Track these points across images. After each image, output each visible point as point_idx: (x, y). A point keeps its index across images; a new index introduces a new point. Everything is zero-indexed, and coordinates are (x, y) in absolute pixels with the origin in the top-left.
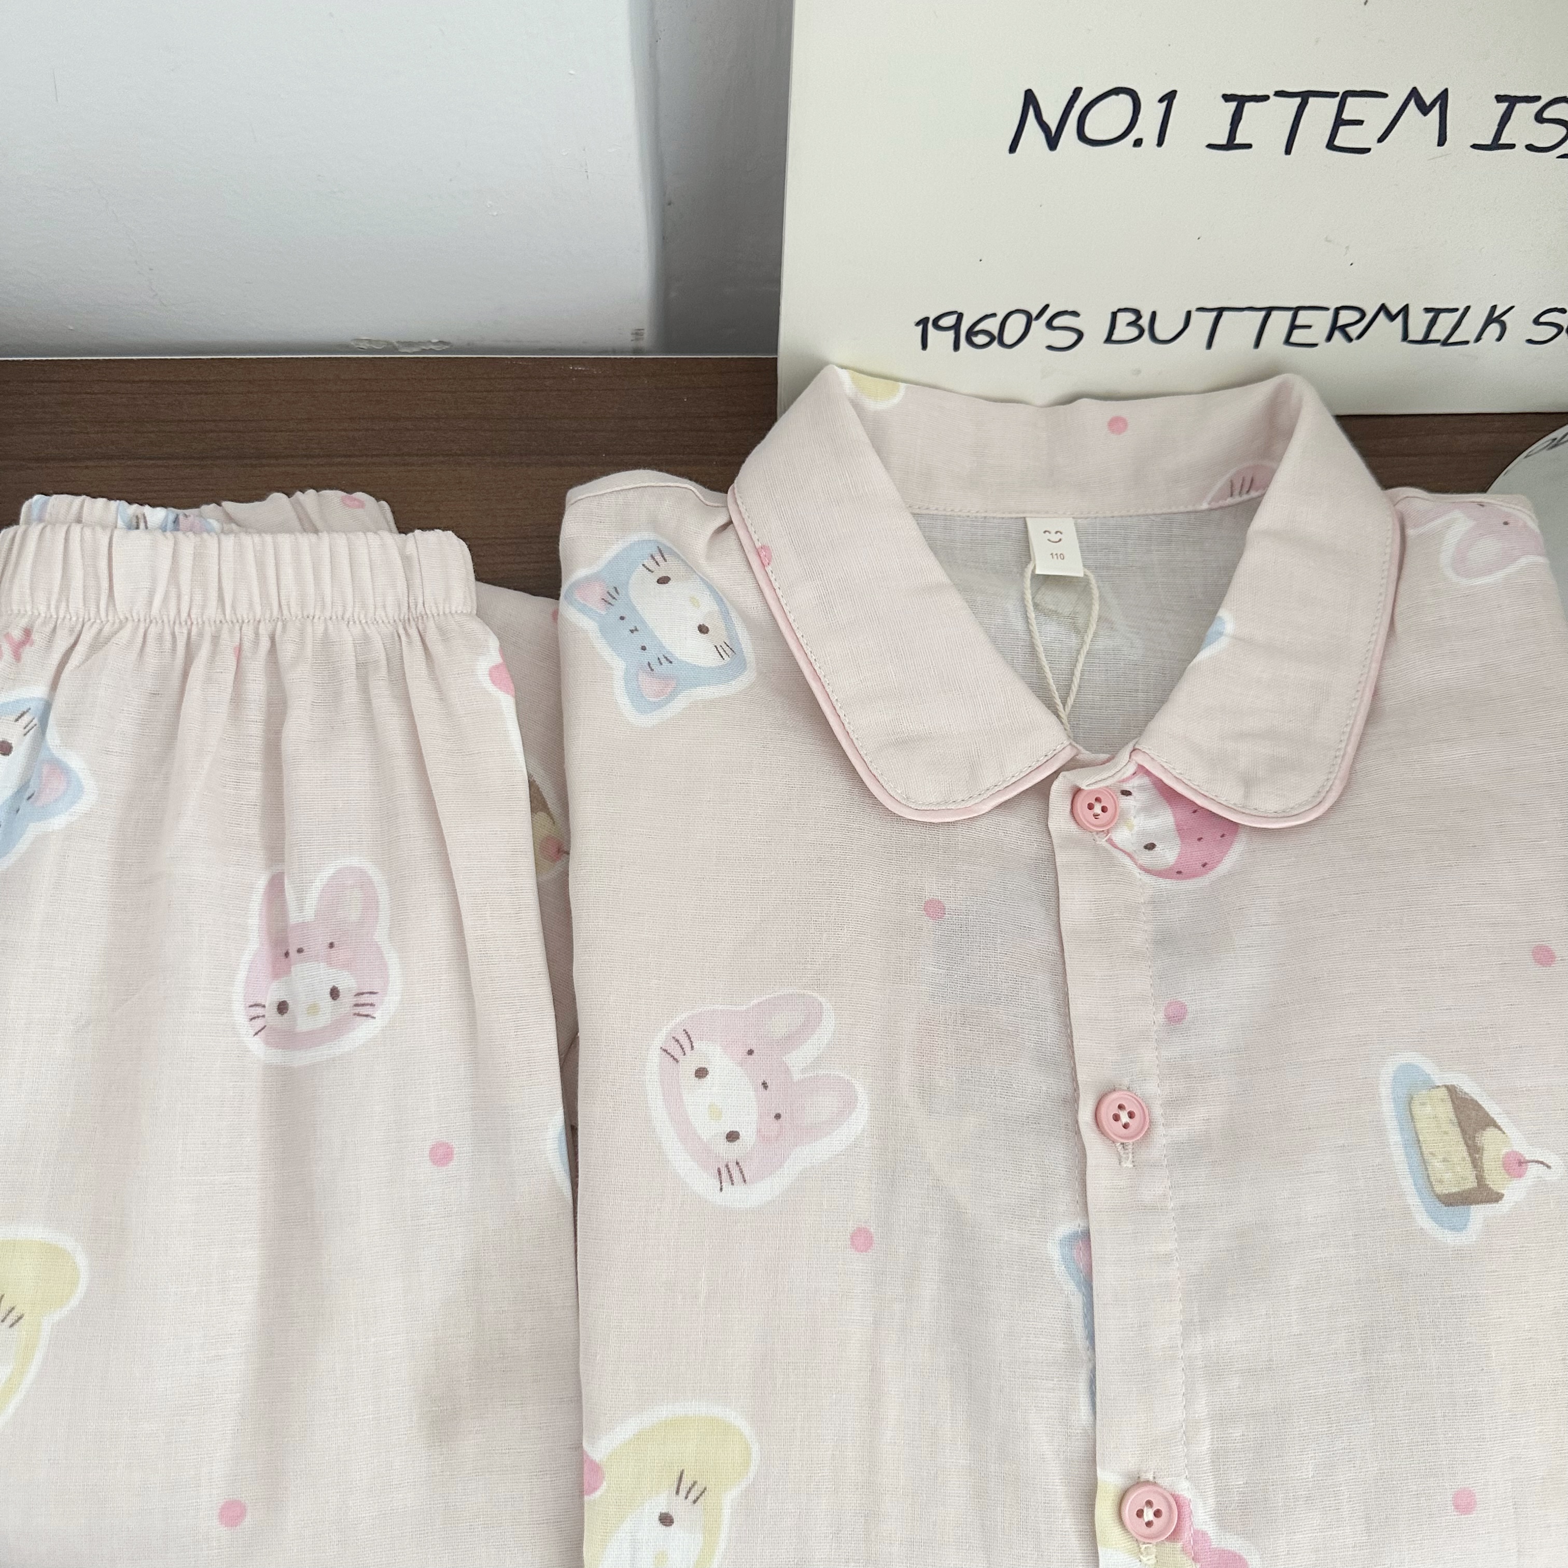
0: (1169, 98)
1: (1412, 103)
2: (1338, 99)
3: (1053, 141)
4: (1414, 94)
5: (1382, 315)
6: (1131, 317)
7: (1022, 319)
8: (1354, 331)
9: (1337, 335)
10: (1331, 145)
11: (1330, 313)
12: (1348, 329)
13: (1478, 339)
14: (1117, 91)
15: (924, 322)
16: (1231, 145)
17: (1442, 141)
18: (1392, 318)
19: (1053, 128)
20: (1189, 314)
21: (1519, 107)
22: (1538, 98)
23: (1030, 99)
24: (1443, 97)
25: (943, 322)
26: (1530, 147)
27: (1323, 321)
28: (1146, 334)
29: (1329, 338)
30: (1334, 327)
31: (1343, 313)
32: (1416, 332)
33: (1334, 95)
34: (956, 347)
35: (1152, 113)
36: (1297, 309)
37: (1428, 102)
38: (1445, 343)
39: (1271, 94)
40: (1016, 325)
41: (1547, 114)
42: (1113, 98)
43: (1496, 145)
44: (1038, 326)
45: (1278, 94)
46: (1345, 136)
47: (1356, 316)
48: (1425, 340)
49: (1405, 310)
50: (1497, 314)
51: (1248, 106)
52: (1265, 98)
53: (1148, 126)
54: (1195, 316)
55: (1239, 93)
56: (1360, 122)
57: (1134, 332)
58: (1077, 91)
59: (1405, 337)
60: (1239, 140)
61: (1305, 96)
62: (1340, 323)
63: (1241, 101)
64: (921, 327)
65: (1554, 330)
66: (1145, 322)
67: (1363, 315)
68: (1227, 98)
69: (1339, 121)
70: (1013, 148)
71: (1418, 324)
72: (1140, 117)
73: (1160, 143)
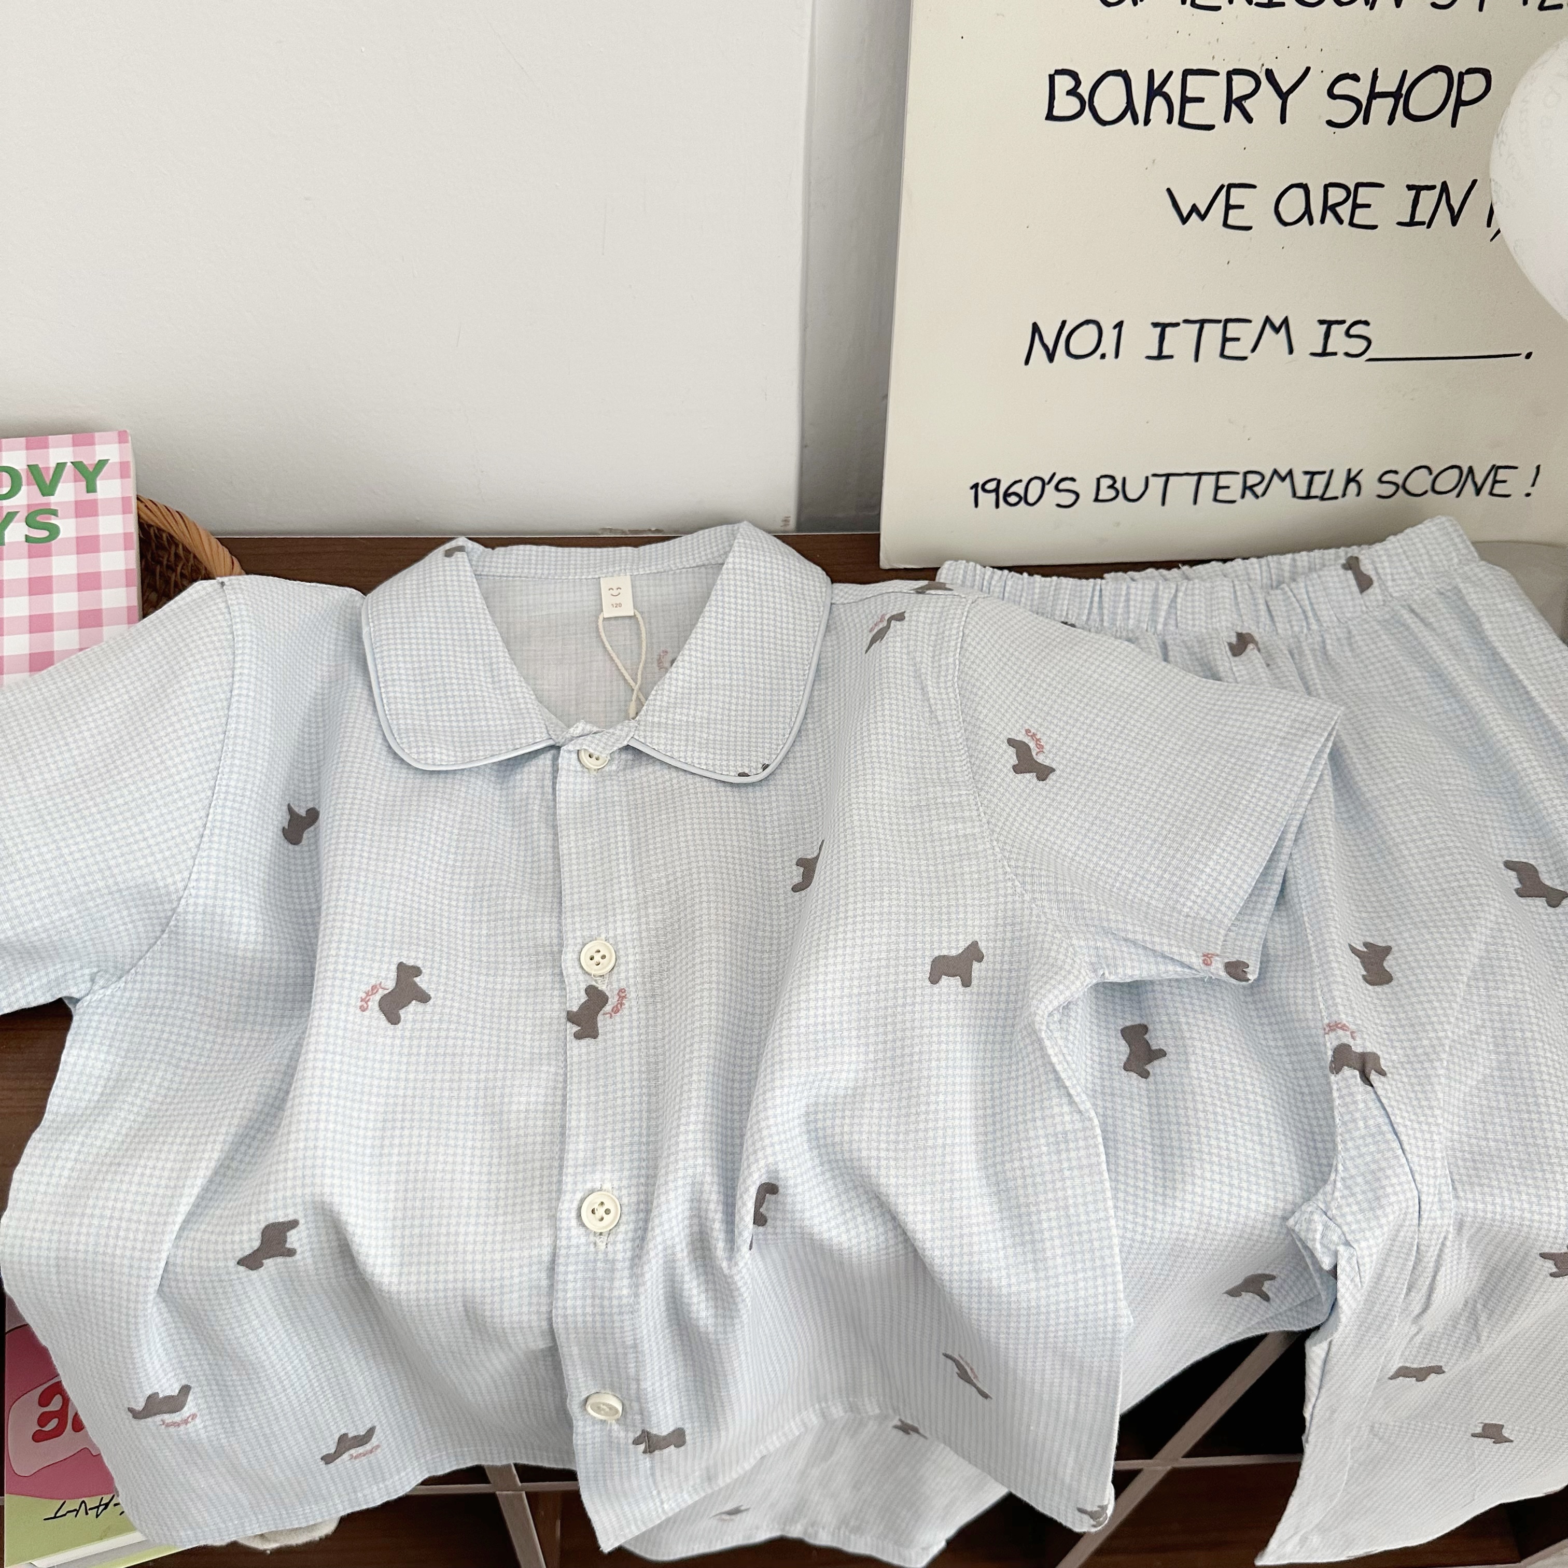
0: (1119, 325)
1: (1268, 327)
2: (1222, 324)
3: (1051, 357)
4: (1268, 320)
5: (1276, 478)
6: (1109, 482)
7: (1039, 483)
8: (1259, 490)
9: (1248, 493)
10: (1222, 355)
11: (1241, 477)
12: (1255, 488)
13: (1344, 495)
14: (1087, 322)
15: (975, 487)
16: (1160, 356)
17: (1291, 351)
18: (1283, 479)
19: (1051, 347)
20: (1147, 478)
21: (1334, 327)
22: (1343, 322)
23: (1036, 328)
24: (1286, 321)
25: (988, 487)
26: (1347, 354)
27: (1236, 483)
28: (1121, 495)
29: (1243, 496)
30: (1245, 488)
31: (1249, 476)
32: (1302, 492)
33: (1219, 321)
34: (997, 505)
35: (1110, 336)
36: (1219, 474)
37: (1277, 324)
38: (1322, 498)
39: (1181, 322)
40: (1035, 490)
41: (1352, 332)
42: (1085, 326)
43: (1324, 354)
44: (1050, 490)
45: (1186, 321)
46: (1231, 349)
47: (1259, 478)
48: (1308, 497)
49: (1290, 473)
50: (1353, 474)
51: (1168, 330)
52: (1177, 324)
53: (1108, 345)
54: (1151, 479)
56: (1238, 339)
57: (1112, 493)
58: (1064, 323)
59: (1294, 495)
60: (1165, 353)
61: (1202, 322)
62: (1249, 484)
63: (1164, 326)
64: (973, 490)
65: (1393, 488)
66: (1119, 485)
67: (1263, 476)
68: (1155, 325)
69: (1225, 340)
70: (1027, 362)
71: (1301, 483)
72: (1103, 339)
73: (1117, 356)
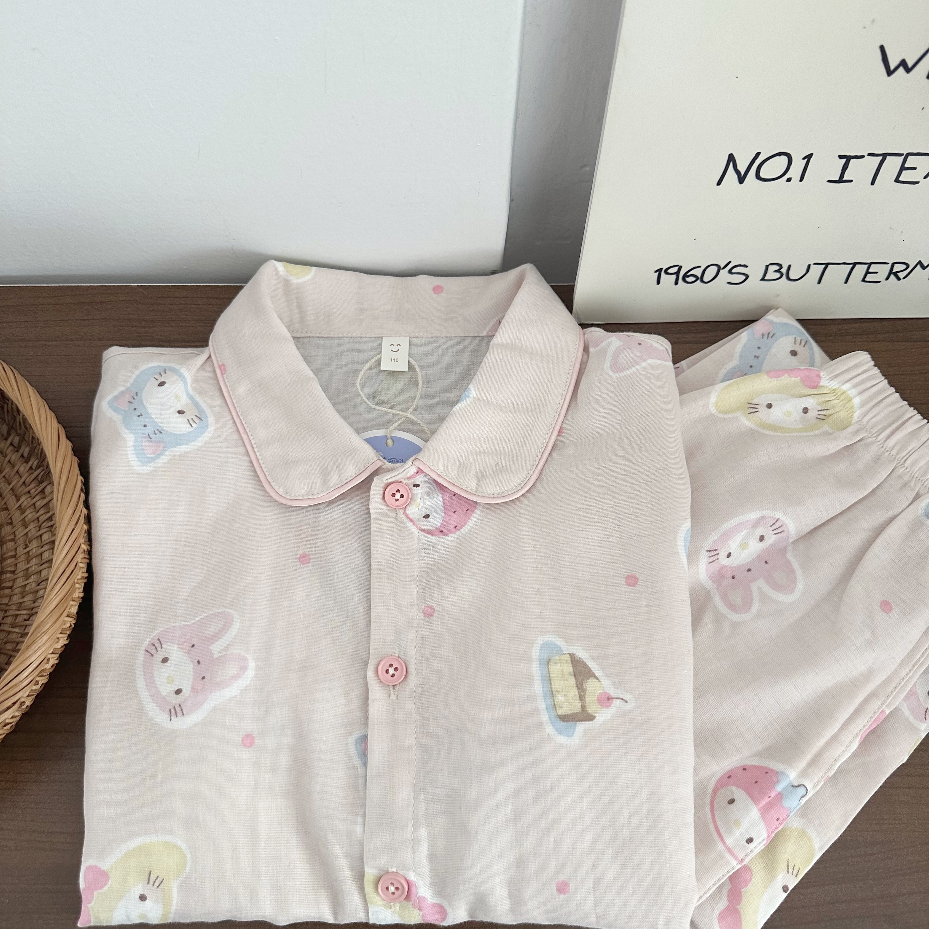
0: (809, 157)
2: (903, 157)
3: (741, 180)
5: (919, 266)
6: (777, 268)
7: (715, 269)
8: (902, 275)
9: (892, 276)
10: (897, 180)
11: (889, 266)
12: (899, 274)
14: (779, 154)
15: (659, 271)
16: (841, 180)
18: (924, 268)
19: (743, 173)
20: (809, 266)
23: (731, 158)
25: (670, 271)
27: (884, 270)
28: (784, 277)
29: (887, 279)
34: (676, 283)
39: (866, 154)
40: (711, 273)
42: (778, 157)
44: (724, 273)
45: (870, 155)
46: (906, 176)
47: (904, 267)
51: (852, 161)
52: (863, 157)
53: (796, 172)
54: (813, 267)
55: (848, 154)
57: (778, 275)
58: (758, 154)
60: (845, 178)
61: (885, 156)
62: (894, 271)
63: (848, 158)
64: (657, 273)
66: (784, 270)
67: (908, 266)
69: (903, 168)
70: (719, 183)
72: (791, 167)
73: (801, 180)
